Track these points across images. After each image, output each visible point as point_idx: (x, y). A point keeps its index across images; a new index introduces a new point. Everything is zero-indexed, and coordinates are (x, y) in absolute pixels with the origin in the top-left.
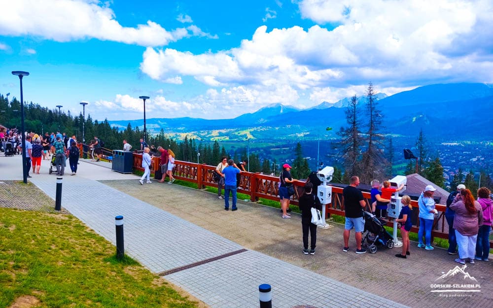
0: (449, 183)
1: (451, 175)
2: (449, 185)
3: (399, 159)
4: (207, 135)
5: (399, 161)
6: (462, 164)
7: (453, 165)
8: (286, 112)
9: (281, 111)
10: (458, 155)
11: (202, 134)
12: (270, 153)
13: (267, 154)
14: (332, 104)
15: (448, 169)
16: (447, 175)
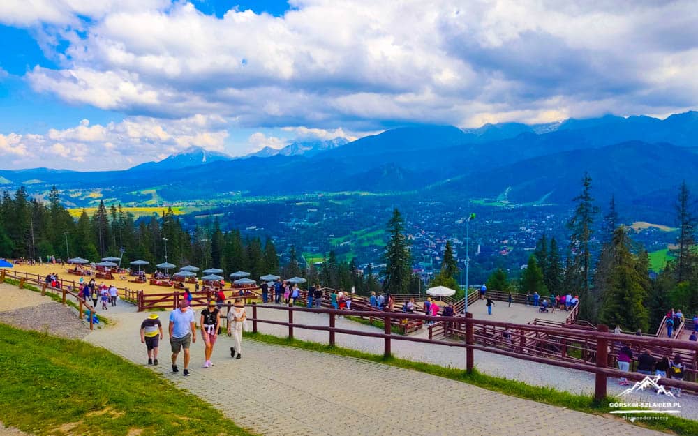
0: (437, 253)
1: (438, 242)
2: (437, 256)
3: (374, 224)
4: (82, 197)
5: (375, 226)
6: (447, 228)
7: (437, 230)
8: (212, 161)
9: (204, 160)
10: (441, 218)
11: (72, 196)
12: (194, 222)
13: (190, 224)
14: (278, 150)
15: (432, 234)
16: (433, 243)
